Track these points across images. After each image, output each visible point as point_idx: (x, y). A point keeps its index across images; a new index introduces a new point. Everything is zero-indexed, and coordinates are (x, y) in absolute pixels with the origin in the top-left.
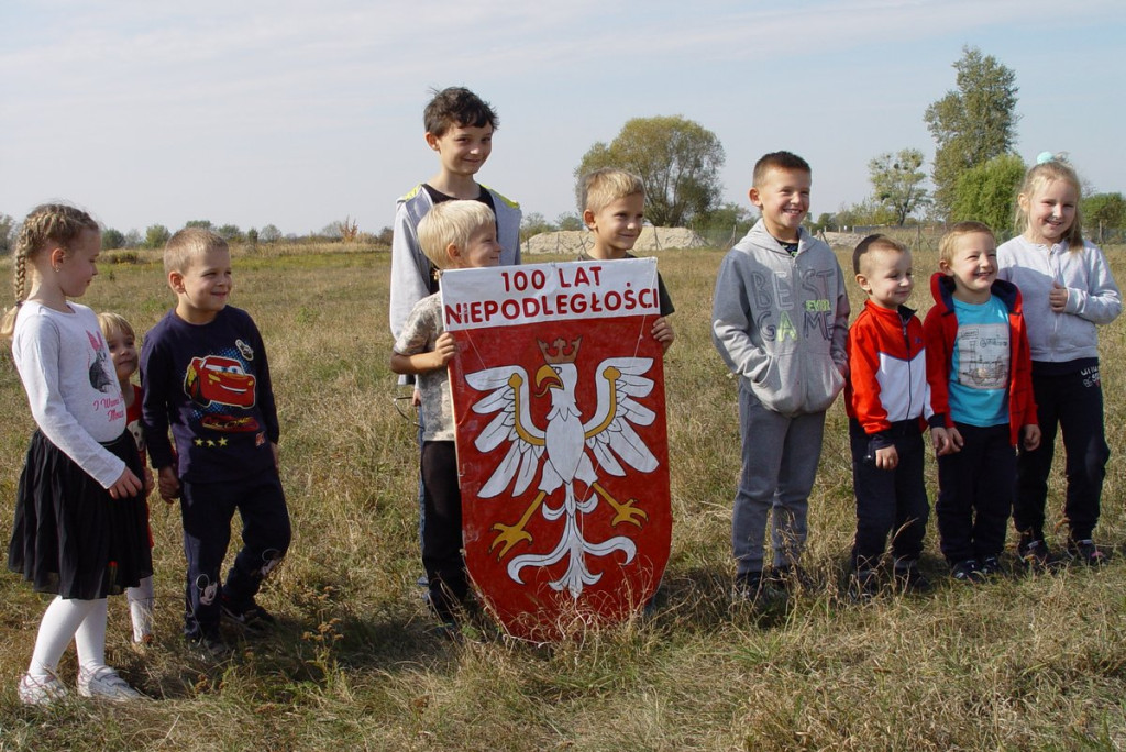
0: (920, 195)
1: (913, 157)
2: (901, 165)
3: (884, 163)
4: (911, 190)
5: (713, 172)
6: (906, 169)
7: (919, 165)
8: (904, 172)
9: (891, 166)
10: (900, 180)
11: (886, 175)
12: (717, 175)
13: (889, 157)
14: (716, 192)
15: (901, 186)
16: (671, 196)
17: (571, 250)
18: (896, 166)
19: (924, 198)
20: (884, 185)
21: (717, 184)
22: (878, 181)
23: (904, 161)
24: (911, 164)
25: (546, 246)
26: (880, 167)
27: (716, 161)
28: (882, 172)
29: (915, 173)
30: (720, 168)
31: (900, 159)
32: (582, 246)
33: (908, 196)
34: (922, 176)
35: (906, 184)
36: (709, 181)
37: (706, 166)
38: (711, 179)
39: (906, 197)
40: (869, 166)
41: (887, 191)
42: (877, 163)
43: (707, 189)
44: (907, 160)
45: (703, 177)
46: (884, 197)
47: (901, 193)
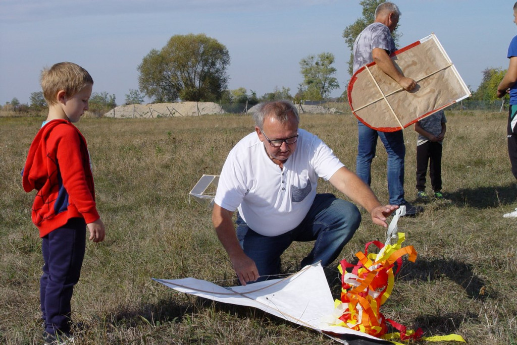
1: (327, 58)
2: (320, 63)
3: (310, 61)
4: (326, 79)
5: (223, 69)
6: (323, 65)
7: (331, 62)
8: (322, 67)
9: (314, 64)
10: (319, 72)
11: (311, 69)
12: (225, 70)
13: (312, 58)
14: (225, 80)
15: (320, 76)
16: (197, 83)
17: (141, 115)
18: (317, 64)
19: (335, 84)
20: (310, 75)
21: (224, 76)
22: (306, 73)
23: (322, 60)
24: (326, 62)
25: (125, 114)
26: (307, 64)
27: (225, 63)
28: (308, 67)
29: (329, 68)
30: (227, 66)
31: (320, 59)
32: (149, 114)
33: (325, 82)
34: (333, 70)
35: (323, 75)
36: (220, 74)
37: (218, 65)
38: (222, 73)
39: (323, 83)
40: (300, 63)
41: (311, 79)
42: (305, 62)
43: (219, 79)
44: (324, 59)
45: (217, 71)
46: (310, 82)
47: (320, 81)
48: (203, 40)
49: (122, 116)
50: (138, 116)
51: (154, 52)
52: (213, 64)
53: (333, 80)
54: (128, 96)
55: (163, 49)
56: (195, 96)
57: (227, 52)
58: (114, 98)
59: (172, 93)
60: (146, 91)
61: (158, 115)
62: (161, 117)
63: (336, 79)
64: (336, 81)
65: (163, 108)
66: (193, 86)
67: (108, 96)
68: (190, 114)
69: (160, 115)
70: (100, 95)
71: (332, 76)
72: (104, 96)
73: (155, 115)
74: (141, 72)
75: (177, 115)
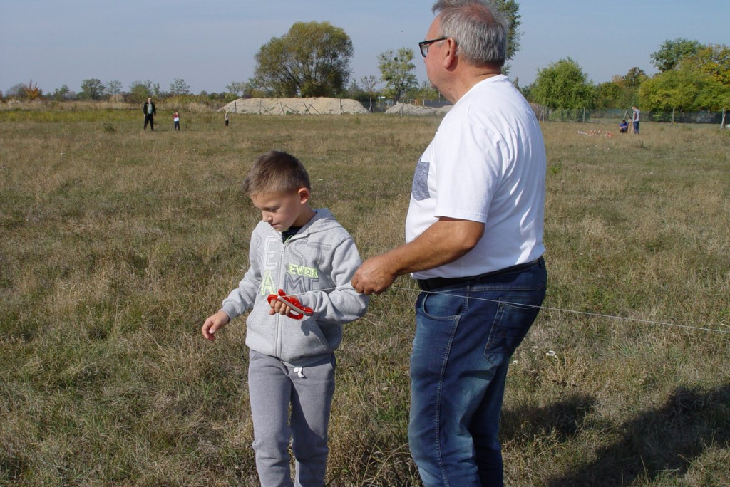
1: (407, 53)
2: (399, 58)
3: (388, 56)
4: (405, 75)
5: (347, 61)
6: (402, 61)
7: (411, 58)
8: (400, 63)
9: (393, 58)
10: (398, 68)
11: (389, 64)
12: (349, 63)
13: (391, 52)
14: (347, 74)
15: (399, 72)
17: (266, 111)
18: (396, 59)
19: (413, 81)
20: (388, 71)
21: (347, 69)
22: (383, 68)
23: (401, 56)
24: (405, 58)
26: (385, 59)
27: (348, 54)
28: (386, 62)
29: (408, 64)
30: (350, 59)
31: (399, 54)
33: (403, 79)
34: (412, 67)
35: (402, 71)
36: (342, 67)
37: (340, 57)
38: (344, 66)
40: (378, 58)
41: (389, 75)
42: (383, 56)
43: (341, 72)
44: (404, 55)
45: (339, 64)
46: (388, 78)
47: (399, 77)
48: (328, 29)
49: (243, 111)
50: (263, 112)
52: (335, 56)
53: (412, 77)
54: (173, 85)
55: (284, 36)
56: (318, 92)
57: (351, 42)
58: (158, 87)
59: (290, 88)
61: (288, 112)
62: (293, 113)
63: (415, 76)
64: (415, 78)
66: (316, 80)
67: (152, 86)
68: (328, 112)
69: (290, 111)
70: (143, 84)
71: (411, 72)
72: (147, 85)
73: (286, 110)
74: (258, 61)
75: (312, 111)
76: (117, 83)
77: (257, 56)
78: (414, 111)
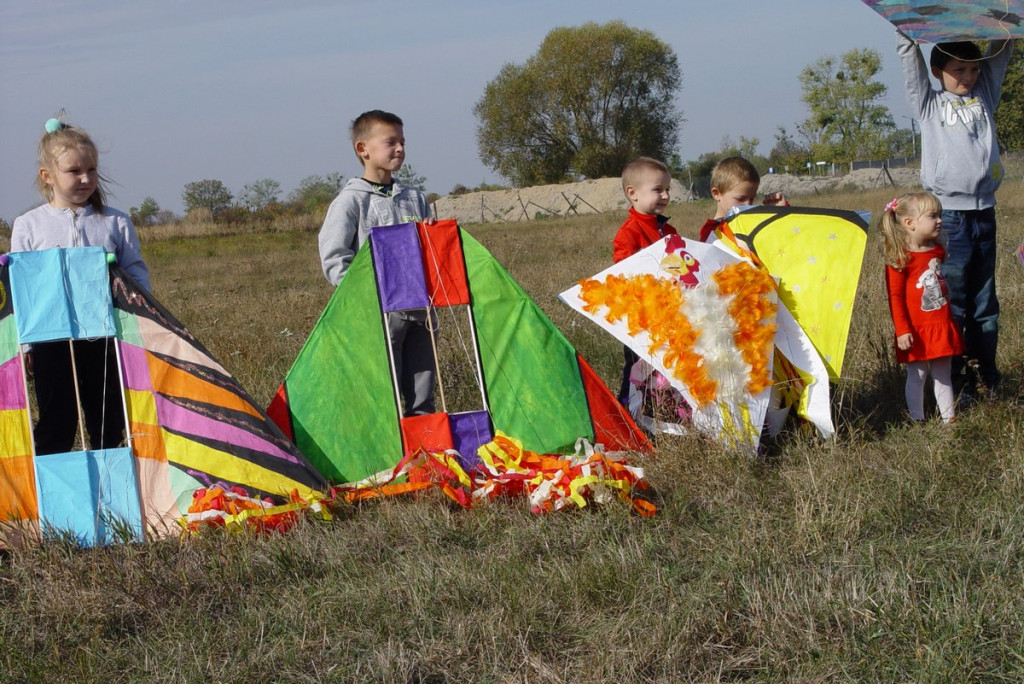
0: (879, 115)
1: (864, 61)
2: (848, 74)
3: (822, 72)
4: (864, 110)
5: (667, 98)
6: (854, 79)
7: (874, 71)
8: (852, 84)
9: (834, 76)
10: (846, 97)
11: (827, 90)
12: (672, 102)
13: (829, 63)
14: (671, 125)
15: (849, 105)
16: (611, 138)
17: (497, 216)
18: (840, 76)
19: (883, 120)
20: (824, 104)
21: (670, 115)
22: (815, 100)
23: (851, 68)
24: (862, 71)
26: (818, 80)
27: (669, 83)
28: (820, 86)
29: (868, 83)
30: (675, 93)
31: (846, 65)
32: (518, 210)
33: (860, 118)
34: (878, 89)
35: (857, 102)
36: (660, 112)
37: (655, 92)
38: (664, 109)
39: (856, 119)
40: (801, 79)
41: (828, 113)
42: (812, 74)
43: (657, 122)
44: (857, 66)
45: (652, 106)
46: (825, 121)
47: (850, 115)
48: (620, 36)
50: (489, 217)
51: (509, 70)
52: (643, 89)
53: (879, 112)
55: (531, 61)
56: (611, 166)
57: (674, 59)
59: (554, 166)
60: (494, 160)
61: (538, 214)
62: (547, 216)
63: (886, 109)
64: (887, 113)
65: (548, 197)
66: (604, 144)
69: (543, 212)
71: (877, 102)
73: (532, 211)
74: (483, 118)
75: (582, 209)
76: (269, 184)
77: (480, 108)
78: (793, 187)
